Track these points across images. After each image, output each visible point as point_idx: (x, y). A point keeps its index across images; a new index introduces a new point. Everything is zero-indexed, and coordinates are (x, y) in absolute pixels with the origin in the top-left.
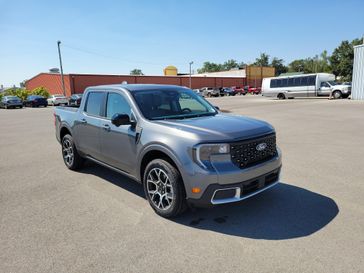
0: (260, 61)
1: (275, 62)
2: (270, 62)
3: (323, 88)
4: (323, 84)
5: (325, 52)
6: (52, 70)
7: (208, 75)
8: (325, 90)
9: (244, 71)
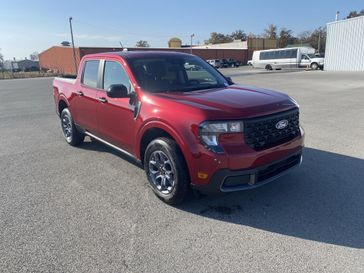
3: (303, 60)
4: (303, 56)
6: (63, 43)
7: (211, 47)
8: (304, 62)
9: (246, 43)
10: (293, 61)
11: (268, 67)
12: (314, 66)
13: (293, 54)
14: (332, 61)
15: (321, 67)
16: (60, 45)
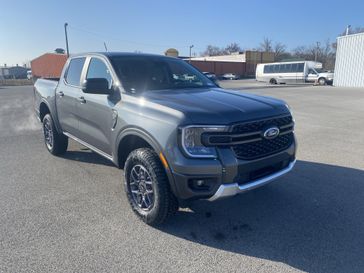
4: (310, 71)
9: (244, 56)
10: (300, 75)
11: (273, 81)
12: (322, 82)
13: (300, 68)
14: (342, 76)
15: (330, 83)
16: (53, 52)
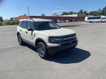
0: (80, 12)
1: (85, 12)
2: (83, 12)
4: (103, 19)
5: (100, 9)
6: (24, 15)
9: (77, 15)
